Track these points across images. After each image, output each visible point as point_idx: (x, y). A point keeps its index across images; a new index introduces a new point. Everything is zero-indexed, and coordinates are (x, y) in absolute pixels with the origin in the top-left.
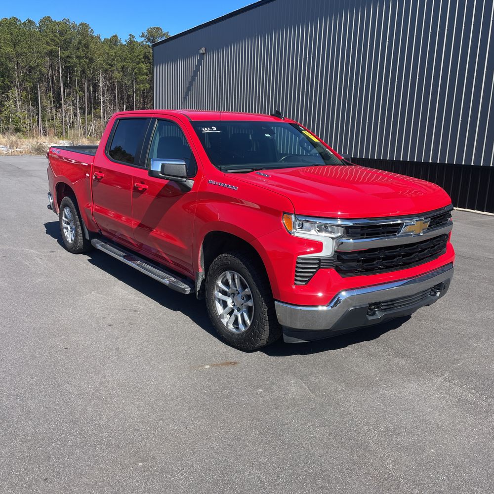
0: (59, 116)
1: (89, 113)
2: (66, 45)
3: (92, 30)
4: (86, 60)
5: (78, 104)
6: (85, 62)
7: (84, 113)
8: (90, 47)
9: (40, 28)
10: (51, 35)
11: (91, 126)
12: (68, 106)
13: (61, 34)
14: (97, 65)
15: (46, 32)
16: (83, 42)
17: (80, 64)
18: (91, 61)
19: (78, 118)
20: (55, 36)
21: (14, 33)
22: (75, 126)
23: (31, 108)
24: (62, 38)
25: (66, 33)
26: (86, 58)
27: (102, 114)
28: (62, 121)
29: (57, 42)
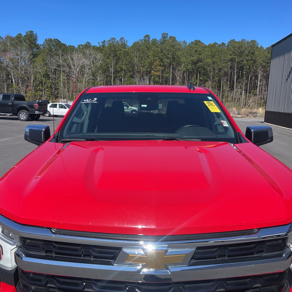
0: (232, 95)
1: (250, 93)
2: (241, 54)
3: (258, 43)
4: (252, 62)
5: (243, 88)
6: (251, 63)
7: (247, 93)
8: (255, 54)
9: (228, 46)
10: (233, 49)
11: (250, 100)
12: (238, 89)
13: (239, 48)
14: (258, 64)
15: (230, 48)
16: (251, 51)
17: (248, 64)
18: (255, 61)
19: (243, 95)
20: (235, 50)
21: (213, 51)
22: (240, 100)
23: (217, 91)
24: (239, 51)
25: (242, 47)
26: (252, 60)
27: (258, 93)
28: (233, 98)
29: (236, 53)
